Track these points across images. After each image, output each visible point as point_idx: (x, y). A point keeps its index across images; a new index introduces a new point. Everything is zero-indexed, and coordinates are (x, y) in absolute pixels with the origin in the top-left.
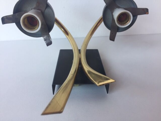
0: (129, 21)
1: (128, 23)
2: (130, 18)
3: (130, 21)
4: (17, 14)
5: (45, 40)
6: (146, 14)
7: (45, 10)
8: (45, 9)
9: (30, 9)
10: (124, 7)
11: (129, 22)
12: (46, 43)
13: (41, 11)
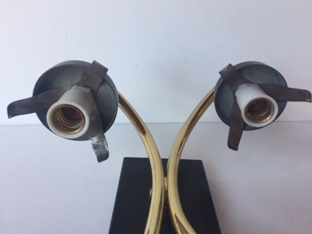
0: (270, 116)
1: (268, 118)
2: (272, 109)
3: (272, 116)
4: (40, 96)
5: (95, 147)
6: (305, 101)
7: (99, 88)
8: (100, 86)
9: (69, 84)
10: (259, 83)
11: (270, 118)
12: (96, 154)
13: (91, 90)
